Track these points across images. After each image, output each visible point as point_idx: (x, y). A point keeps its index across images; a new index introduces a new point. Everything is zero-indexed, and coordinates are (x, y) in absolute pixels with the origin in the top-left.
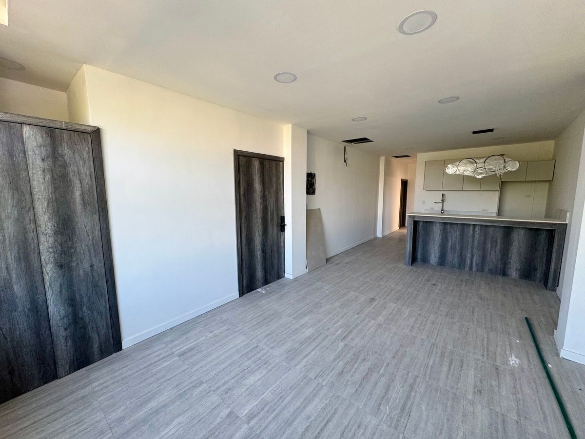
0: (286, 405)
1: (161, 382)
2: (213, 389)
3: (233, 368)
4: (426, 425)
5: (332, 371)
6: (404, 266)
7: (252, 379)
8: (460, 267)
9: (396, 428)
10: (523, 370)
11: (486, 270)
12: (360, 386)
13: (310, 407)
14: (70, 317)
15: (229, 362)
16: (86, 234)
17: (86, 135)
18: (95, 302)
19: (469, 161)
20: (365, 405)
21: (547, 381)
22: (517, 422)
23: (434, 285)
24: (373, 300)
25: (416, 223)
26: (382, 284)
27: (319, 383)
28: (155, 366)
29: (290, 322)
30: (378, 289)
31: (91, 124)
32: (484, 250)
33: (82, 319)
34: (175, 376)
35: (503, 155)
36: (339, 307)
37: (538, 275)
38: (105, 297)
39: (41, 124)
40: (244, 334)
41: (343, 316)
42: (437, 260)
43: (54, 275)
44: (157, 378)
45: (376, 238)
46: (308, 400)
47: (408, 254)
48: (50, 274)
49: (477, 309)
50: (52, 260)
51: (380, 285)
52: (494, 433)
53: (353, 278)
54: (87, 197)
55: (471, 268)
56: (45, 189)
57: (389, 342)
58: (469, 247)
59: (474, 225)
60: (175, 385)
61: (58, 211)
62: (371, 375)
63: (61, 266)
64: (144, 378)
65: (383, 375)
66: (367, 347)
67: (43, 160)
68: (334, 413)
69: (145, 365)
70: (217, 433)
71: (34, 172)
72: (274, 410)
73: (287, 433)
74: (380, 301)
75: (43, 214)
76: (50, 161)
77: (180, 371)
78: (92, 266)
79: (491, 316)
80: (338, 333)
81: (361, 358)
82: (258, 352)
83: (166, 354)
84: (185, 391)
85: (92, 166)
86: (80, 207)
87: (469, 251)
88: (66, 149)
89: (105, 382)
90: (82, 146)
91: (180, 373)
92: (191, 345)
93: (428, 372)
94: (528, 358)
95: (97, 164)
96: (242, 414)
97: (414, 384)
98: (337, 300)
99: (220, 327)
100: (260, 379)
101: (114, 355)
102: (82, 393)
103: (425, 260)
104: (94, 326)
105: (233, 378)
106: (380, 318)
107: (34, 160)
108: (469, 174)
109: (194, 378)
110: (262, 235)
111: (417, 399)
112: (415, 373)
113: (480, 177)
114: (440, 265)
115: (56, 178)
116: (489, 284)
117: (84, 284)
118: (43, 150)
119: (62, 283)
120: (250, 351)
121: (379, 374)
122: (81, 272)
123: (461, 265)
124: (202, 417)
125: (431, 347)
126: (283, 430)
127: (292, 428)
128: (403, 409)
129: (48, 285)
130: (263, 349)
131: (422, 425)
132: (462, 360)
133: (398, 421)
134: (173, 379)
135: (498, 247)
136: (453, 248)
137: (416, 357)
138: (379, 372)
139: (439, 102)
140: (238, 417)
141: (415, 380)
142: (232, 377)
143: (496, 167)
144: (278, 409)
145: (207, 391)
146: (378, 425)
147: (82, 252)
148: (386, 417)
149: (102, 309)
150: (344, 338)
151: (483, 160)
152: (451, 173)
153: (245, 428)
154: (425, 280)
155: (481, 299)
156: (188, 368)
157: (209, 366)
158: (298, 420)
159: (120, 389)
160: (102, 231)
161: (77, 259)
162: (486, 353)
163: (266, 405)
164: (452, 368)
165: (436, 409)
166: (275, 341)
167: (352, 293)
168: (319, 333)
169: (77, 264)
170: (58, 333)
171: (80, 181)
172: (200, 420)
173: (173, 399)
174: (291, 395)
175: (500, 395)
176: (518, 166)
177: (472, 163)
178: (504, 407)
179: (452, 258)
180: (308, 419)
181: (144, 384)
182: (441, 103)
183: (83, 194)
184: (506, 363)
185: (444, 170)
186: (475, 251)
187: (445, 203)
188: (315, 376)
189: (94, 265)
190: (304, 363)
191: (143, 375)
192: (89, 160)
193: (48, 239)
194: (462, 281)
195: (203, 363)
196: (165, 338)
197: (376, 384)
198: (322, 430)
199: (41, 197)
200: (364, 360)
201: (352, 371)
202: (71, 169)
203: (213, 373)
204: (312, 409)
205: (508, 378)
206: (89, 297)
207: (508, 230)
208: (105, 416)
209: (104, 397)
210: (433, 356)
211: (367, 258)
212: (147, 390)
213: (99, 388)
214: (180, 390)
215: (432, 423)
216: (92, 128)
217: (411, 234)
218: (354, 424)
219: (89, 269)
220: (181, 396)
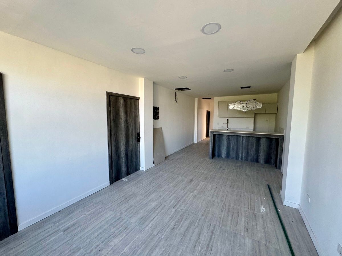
2: (88, 252)
4: (220, 255)
5: (167, 228)
6: (209, 160)
7: (115, 241)
10: (267, 214)
20: (187, 247)
21: (278, 219)
22: (265, 245)
23: (224, 169)
24: (192, 180)
25: (214, 136)
26: (197, 170)
27: (159, 238)
29: (142, 199)
30: (195, 174)
32: (248, 149)
34: (60, 246)
35: (255, 100)
36: (172, 187)
40: (112, 210)
41: (175, 192)
42: (225, 155)
45: (194, 144)
46: (152, 250)
47: (210, 153)
49: (245, 182)
52: (255, 253)
53: (181, 168)
55: (242, 159)
57: (200, 206)
59: (243, 136)
62: (190, 228)
64: (35, 251)
65: (197, 227)
74: (196, 181)
77: (64, 242)
80: (171, 203)
82: (121, 222)
83: (54, 231)
87: (241, 150)
93: (221, 221)
97: (214, 230)
98: (171, 182)
99: (96, 207)
103: (219, 156)
105: (103, 242)
106: (196, 191)
108: (240, 109)
109: (74, 246)
110: (126, 145)
112: (214, 223)
113: (245, 111)
114: (227, 158)
116: (250, 167)
120: (116, 221)
123: (237, 157)
128: (208, 247)
130: (124, 219)
135: (254, 147)
136: (233, 149)
137: (215, 213)
138: (195, 225)
139: (224, 71)
141: (214, 227)
143: (252, 106)
145: (84, 254)
148: (199, 254)
150: (175, 206)
151: (246, 102)
152: (231, 109)
154: (219, 167)
155: (247, 176)
156: (70, 239)
157: (86, 236)
162: (250, 206)
164: (233, 218)
165: (226, 244)
166: (132, 213)
167: (180, 177)
168: (160, 205)
174: (141, 249)
175: (257, 231)
176: (262, 106)
177: (241, 103)
178: (259, 237)
179: (233, 154)
184: (260, 211)
185: (227, 107)
186: (244, 150)
187: (229, 124)
188: (157, 233)
190: (150, 225)
191: (33, 249)
194: (237, 166)
196: (54, 219)
197: (193, 233)
200: (186, 219)
201: (179, 227)
203: (89, 240)
210: (224, 212)
211: (189, 155)
215: (223, 253)
217: (212, 141)
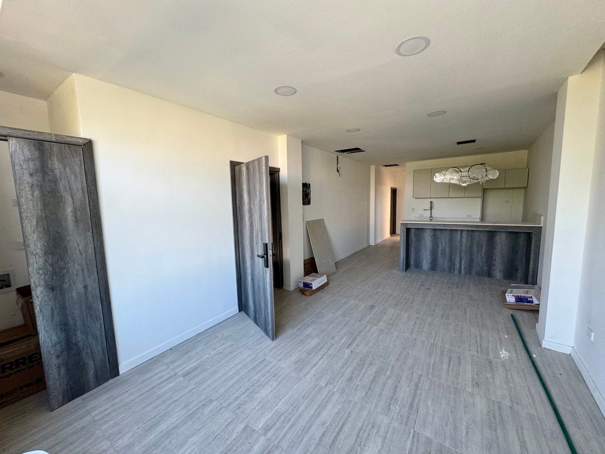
0: (301, 414)
1: (168, 403)
2: (224, 405)
3: (243, 383)
4: (433, 419)
5: (341, 377)
6: (399, 273)
7: (264, 393)
8: (450, 271)
9: (406, 425)
10: (512, 362)
11: (474, 273)
12: (369, 389)
13: (325, 415)
14: (63, 343)
15: (237, 378)
16: (78, 253)
17: (77, 148)
18: (89, 325)
19: (455, 170)
20: (376, 406)
21: (533, 369)
22: (511, 407)
23: (428, 289)
24: (373, 307)
25: (408, 230)
26: (380, 290)
27: (330, 390)
28: (159, 388)
29: (294, 334)
30: (377, 296)
31: (82, 136)
32: (471, 254)
33: (76, 345)
34: (182, 396)
35: (484, 164)
36: (341, 316)
37: (519, 275)
38: (100, 319)
39: (28, 137)
40: (249, 349)
41: (346, 324)
42: (429, 265)
43: (45, 299)
44: (163, 401)
45: (370, 246)
46: (322, 407)
47: (402, 261)
48: (40, 298)
49: (468, 309)
50: (43, 283)
51: (378, 292)
52: (492, 419)
53: (351, 286)
54: (79, 214)
55: (460, 271)
56: (33, 206)
57: (392, 346)
58: (458, 252)
59: (462, 231)
60: (183, 406)
61: (48, 228)
62: (379, 378)
63: (52, 289)
64: (148, 402)
65: (390, 377)
66: (372, 352)
67: (31, 175)
68: (348, 416)
69: (147, 389)
70: (235, 448)
71: (21, 188)
72: (289, 420)
73: (304, 440)
74: (380, 307)
75: (32, 232)
76: (38, 176)
77: (187, 390)
78: (85, 287)
79: (481, 315)
80: (343, 341)
81: (368, 363)
82: (266, 366)
83: (168, 375)
84: (195, 411)
85: (85, 180)
86: (72, 225)
87: (458, 255)
88: (56, 162)
89: (105, 410)
90: (74, 160)
91: (187, 393)
92: (194, 364)
93: (431, 370)
94: (516, 350)
95: (90, 178)
96: (257, 427)
97: (419, 383)
98: (338, 309)
99: (223, 344)
100: (271, 391)
101: (111, 381)
102: (81, 423)
103: (418, 266)
104: (89, 351)
105: (244, 393)
106: (382, 323)
107: (21, 176)
108: (455, 183)
109: (203, 397)
111: (423, 396)
112: (419, 373)
113: (465, 185)
114: (432, 270)
115: (46, 193)
116: (477, 285)
117: (77, 307)
118: (31, 164)
119: (54, 307)
120: (258, 365)
121: (386, 376)
122: (74, 294)
123: (451, 268)
124: (217, 434)
125: (431, 347)
126: (300, 438)
127: (309, 435)
128: (411, 406)
129: (39, 309)
130: (270, 362)
131: (430, 419)
132: (460, 358)
133: (408, 417)
134: (181, 399)
135: (484, 250)
136: (443, 254)
137: (418, 357)
138: (385, 374)
139: (428, 115)
140: (254, 430)
141: (419, 379)
142: (242, 392)
143: (480, 175)
144: (294, 418)
145: (219, 408)
146: (390, 424)
147: (75, 272)
148: (397, 416)
149: (98, 332)
150: (349, 346)
151: (467, 169)
152: (439, 182)
153: (262, 440)
154: (420, 285)
155: (471, 300)
156: (195, 387)
157: (217, 384)
158: (314, 427)
159: (123, 415)
160: (96, 248)
161: (69, 280)
162: (479, 349)
163: (281, 415)
164: (451, 365)
165: (441, 404)
166: (281, 353)
167: (352, 302)
168: (324, 343)
169: (70, 285)
170: (50, 361)
171: (72, 196)
172: (215, 437)
173: (184, 419)
174: (305, 404)
175: (495, 386)
176: (498, 174)
177: (457, 171)
178: (499, 395)
179: (443, 262)
180: (323, 425)
181: (149, 408)
182: (430, 116)
183: (75, 211)
184: (498, 356)
185: (432, 178)
186: (463, 255)
187: (433, 210)
188: (325, 383)
189: (87, 286)
190: (313, 372)
191: (147, 398)
192: (81, 175)
193: (37, 260)
194: (453, 284)
195: (210, 382)
196: (165, 359)
197: (384, 385)
198: (338, 434)
199: (29, 215)
200: (370, 364)
201: (361, 376)
202: (62, 184)
203: (222, 390)
204: (327, 414)
205: (501, 370)
206: (83, 320)
207: (492, 233)
208: (111, 444)
209: (107, 425)
210: (434, 356)
211: (362, 266)
212: (153, 414)
213: (99, 417)
214: (190, 410)
215: (438, 417)
216: (84, 140)
217: (404, 241)
218: (368, 425)
219: (82, 291)
220: (191, 416)
